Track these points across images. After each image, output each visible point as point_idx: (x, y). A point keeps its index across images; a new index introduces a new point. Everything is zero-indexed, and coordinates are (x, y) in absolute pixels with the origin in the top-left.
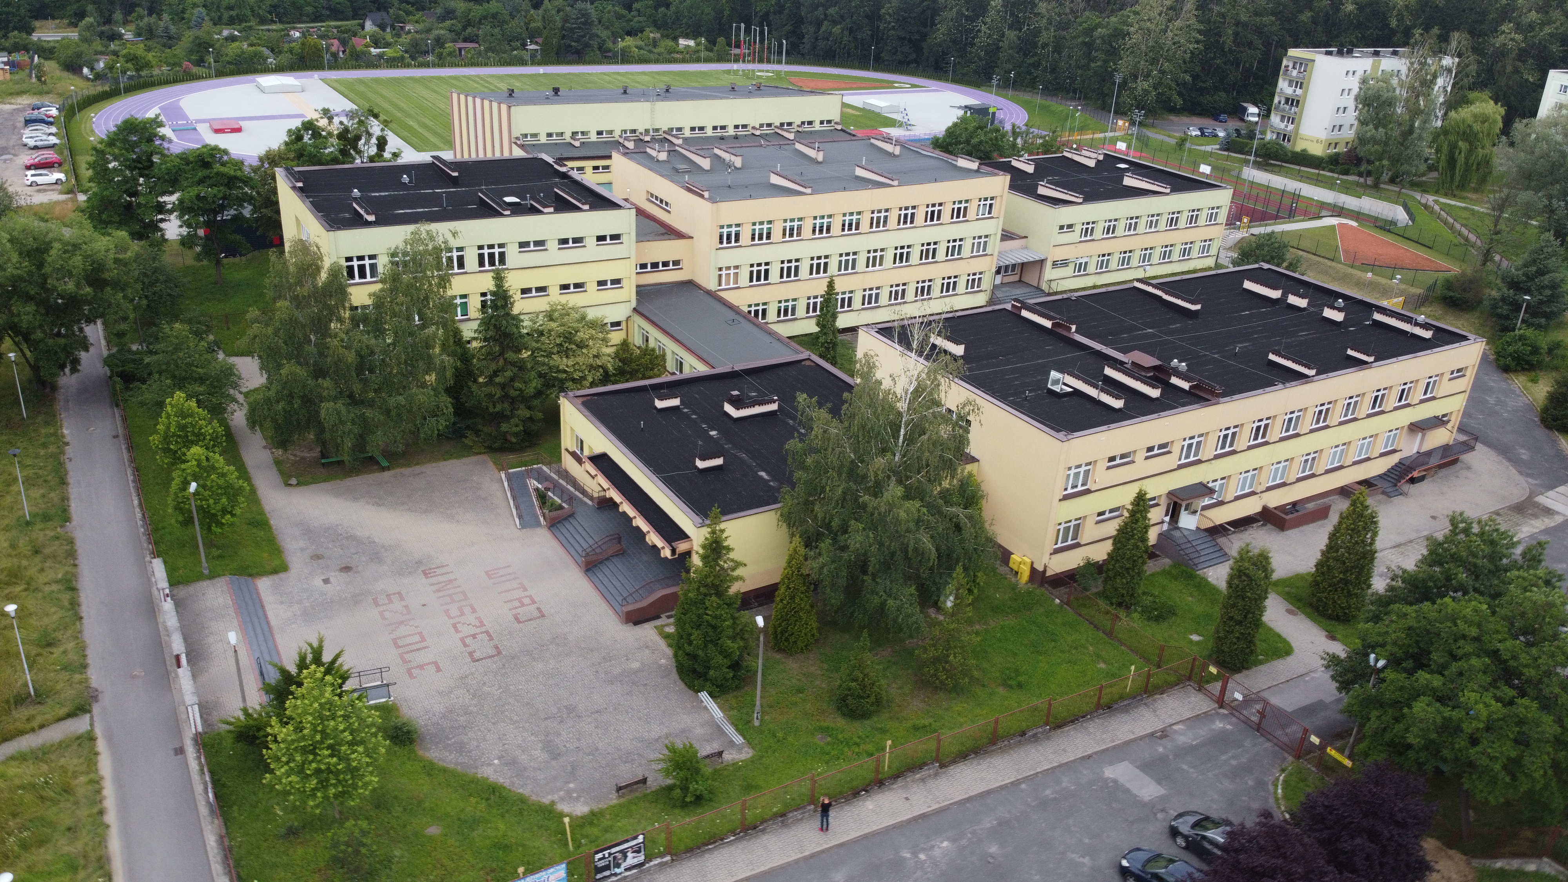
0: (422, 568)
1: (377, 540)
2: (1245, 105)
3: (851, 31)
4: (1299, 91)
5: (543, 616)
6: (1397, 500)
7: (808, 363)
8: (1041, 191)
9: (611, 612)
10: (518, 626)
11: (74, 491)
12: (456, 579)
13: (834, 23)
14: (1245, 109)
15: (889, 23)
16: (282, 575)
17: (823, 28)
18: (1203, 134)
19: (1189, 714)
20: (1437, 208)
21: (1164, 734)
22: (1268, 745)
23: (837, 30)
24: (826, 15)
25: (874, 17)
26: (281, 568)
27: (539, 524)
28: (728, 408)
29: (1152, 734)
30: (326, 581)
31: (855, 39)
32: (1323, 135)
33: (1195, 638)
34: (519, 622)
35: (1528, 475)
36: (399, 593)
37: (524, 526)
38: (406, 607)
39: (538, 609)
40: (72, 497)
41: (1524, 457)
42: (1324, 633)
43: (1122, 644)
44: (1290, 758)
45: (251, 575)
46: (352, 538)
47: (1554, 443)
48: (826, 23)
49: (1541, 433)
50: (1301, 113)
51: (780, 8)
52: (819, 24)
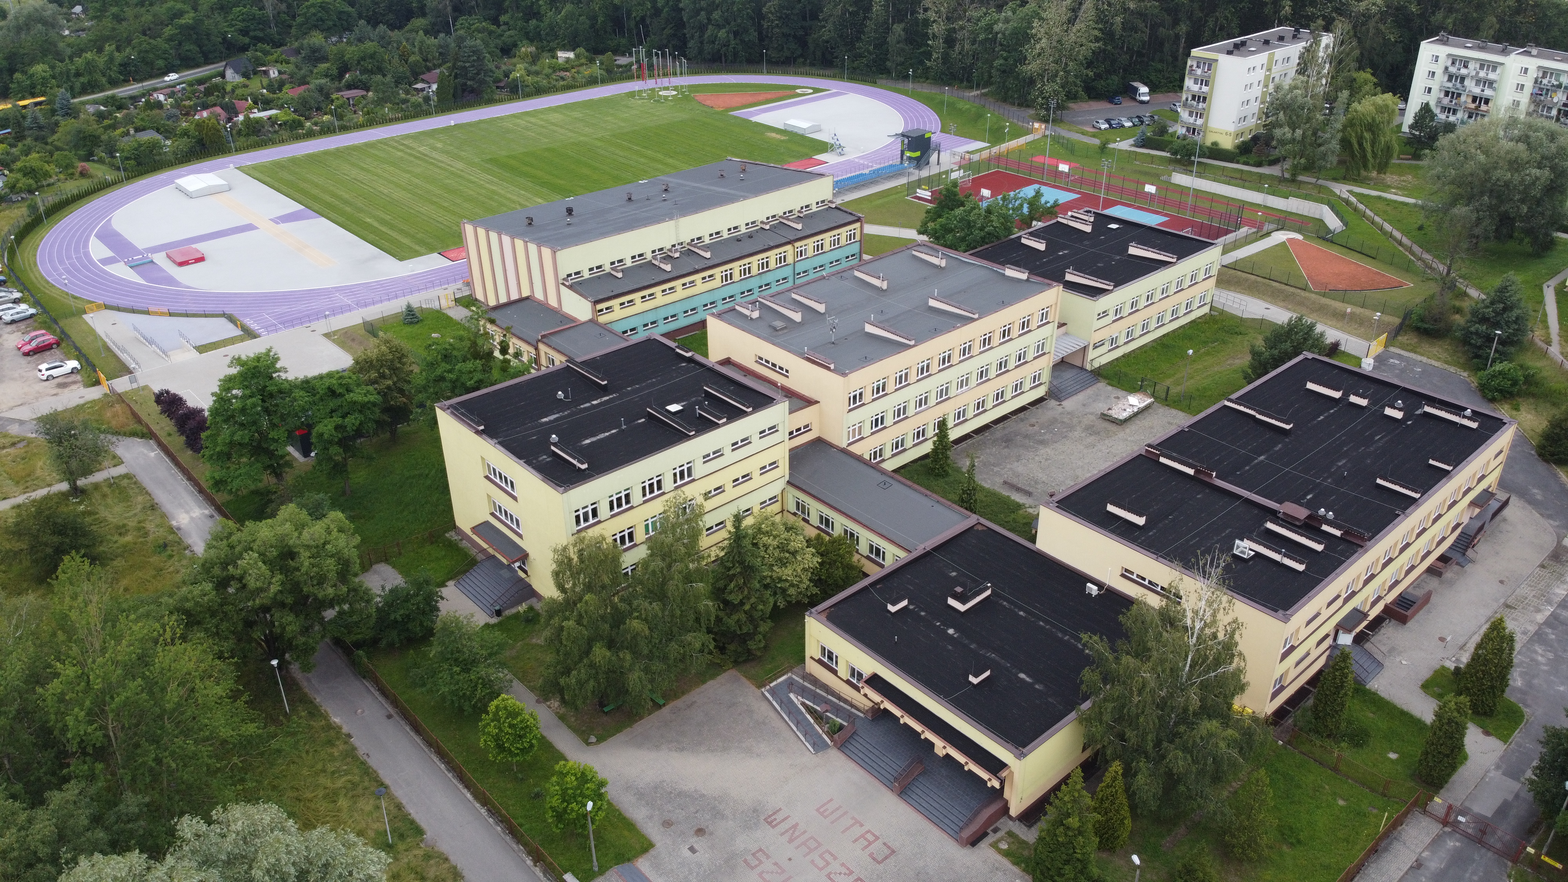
0: (762, 818)
1: (705, 792)
2: (1135, 84)
3: (736, 34)
4: (1205, 89)
5: (893, 852)
6: (1469, 567)
7: (980, 528)
8: (1069, 277)
9: (946, 836)
10: (881, 867)
11: (400, 793)
12: (797, 824)
13: (719, 27)
14: (1136, 90)
15: (772, 21)
16: (652, 852)
17: (709, 32)
18: (1110, 125)
19: (1428, 840)
20: (1353, 199)
21: (1418, 865)
22: (1490, 854)
23: (722, 34)
24: (709, 19)
25: (758, 16)
26: (646, 846)
27: (827, 746)
28: (951, 602)
29: (1411, 867)
30: (692, 850)
31: (742, 41)
32: (1232, 128)
33: (1393, 756)
34: (879, 863)
35: (1549, 517)
36: (761, 850)
37: (817, 752)
38: (776, 864)
39: (885, 844)
40: (404, 802)
41: (1539, 497)
42: (1480, 730)
43: (1348, 777)
44: (1510, 864)
45: (629, 860)
46: (681, 794)
47: (1555, 476)
48: (710, 27)
49: (1541, 467)
50: (1209, 107)
51: (657, 12)
52: (702, 28)
